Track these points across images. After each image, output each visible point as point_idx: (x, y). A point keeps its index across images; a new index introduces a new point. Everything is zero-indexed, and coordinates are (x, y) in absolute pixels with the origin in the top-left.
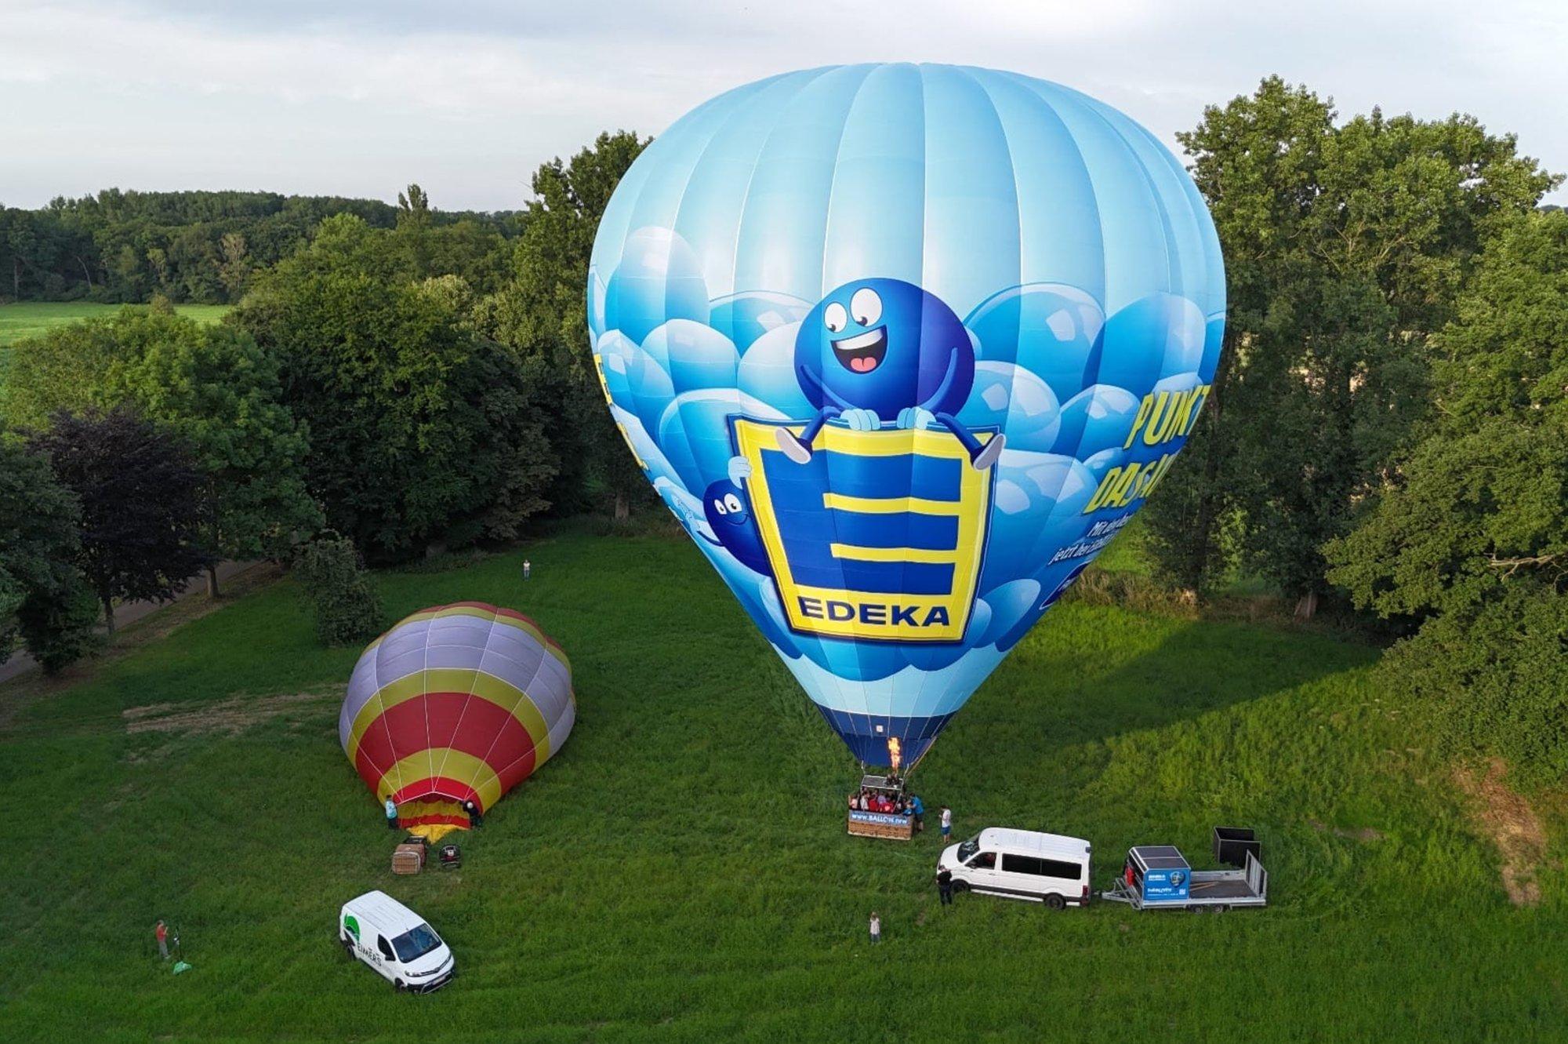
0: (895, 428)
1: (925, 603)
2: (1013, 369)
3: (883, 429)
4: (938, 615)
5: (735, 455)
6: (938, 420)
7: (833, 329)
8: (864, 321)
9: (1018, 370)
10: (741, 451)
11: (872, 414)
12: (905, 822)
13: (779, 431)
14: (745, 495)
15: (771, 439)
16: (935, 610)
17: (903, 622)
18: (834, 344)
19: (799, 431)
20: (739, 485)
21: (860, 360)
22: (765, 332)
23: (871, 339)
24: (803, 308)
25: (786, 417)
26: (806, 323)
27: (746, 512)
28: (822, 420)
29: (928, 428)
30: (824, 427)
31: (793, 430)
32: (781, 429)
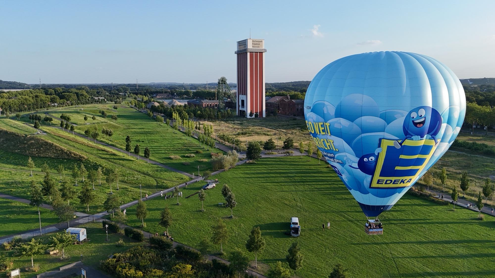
3: (420, 140)
5: (379, 148)
6: (432, 137)
7: (413, 117)
8: (421, 116)
10: (381, 147)
11: (419, 137)
13: (395, 142)
14: (377, 157)
15: (391, 143)
17: (402, 183)
18: (413, 121)
19: (400, 141)
20: (377, 154)
21: (419, 125)
22: (396, 119)
23: (422, 120)
24: (406, 113)
25: (398, 138)
26: (406, 116)
27: (375, 161)
28: (406, 139)
29: (429, 139)
30: (406, 140)
31: (398, 141)
32: (396, 141)
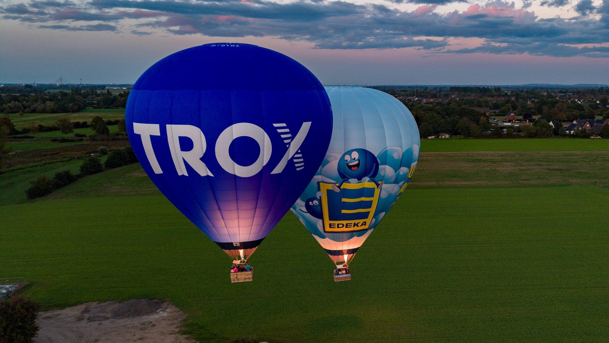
0: (361, 182)
1: (361, 221)
2: (386, 166)
3: (358, 183)
4: (364, 224)
5: (319, 191)
6: (371, 179)
7: (347, 160)
8: (355, 158)
9: (387, 166)
10: (321, 191)
11: (356, 180)
12: (349, 275)
14: (320, 201)
15: (330, 187)
16: (364, 222)
18: (347, 164)
19: (338, 185)
20: (319, 198)
21: (354, 168)
22: (330, 162)
23: (356, 163)
24: (339, 156)
25: (334, 182)
26: (340, 159)
27: (319, 204)
28: (344, 181)
29: (368, 182)
30: (344, 183)
31: (336, 184)
32: (333, 184)
